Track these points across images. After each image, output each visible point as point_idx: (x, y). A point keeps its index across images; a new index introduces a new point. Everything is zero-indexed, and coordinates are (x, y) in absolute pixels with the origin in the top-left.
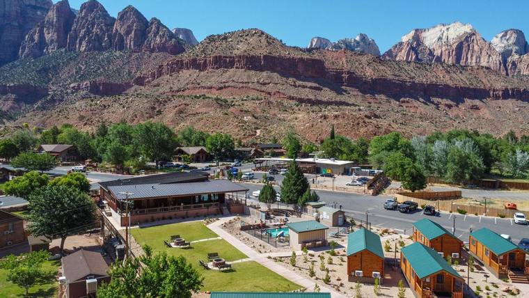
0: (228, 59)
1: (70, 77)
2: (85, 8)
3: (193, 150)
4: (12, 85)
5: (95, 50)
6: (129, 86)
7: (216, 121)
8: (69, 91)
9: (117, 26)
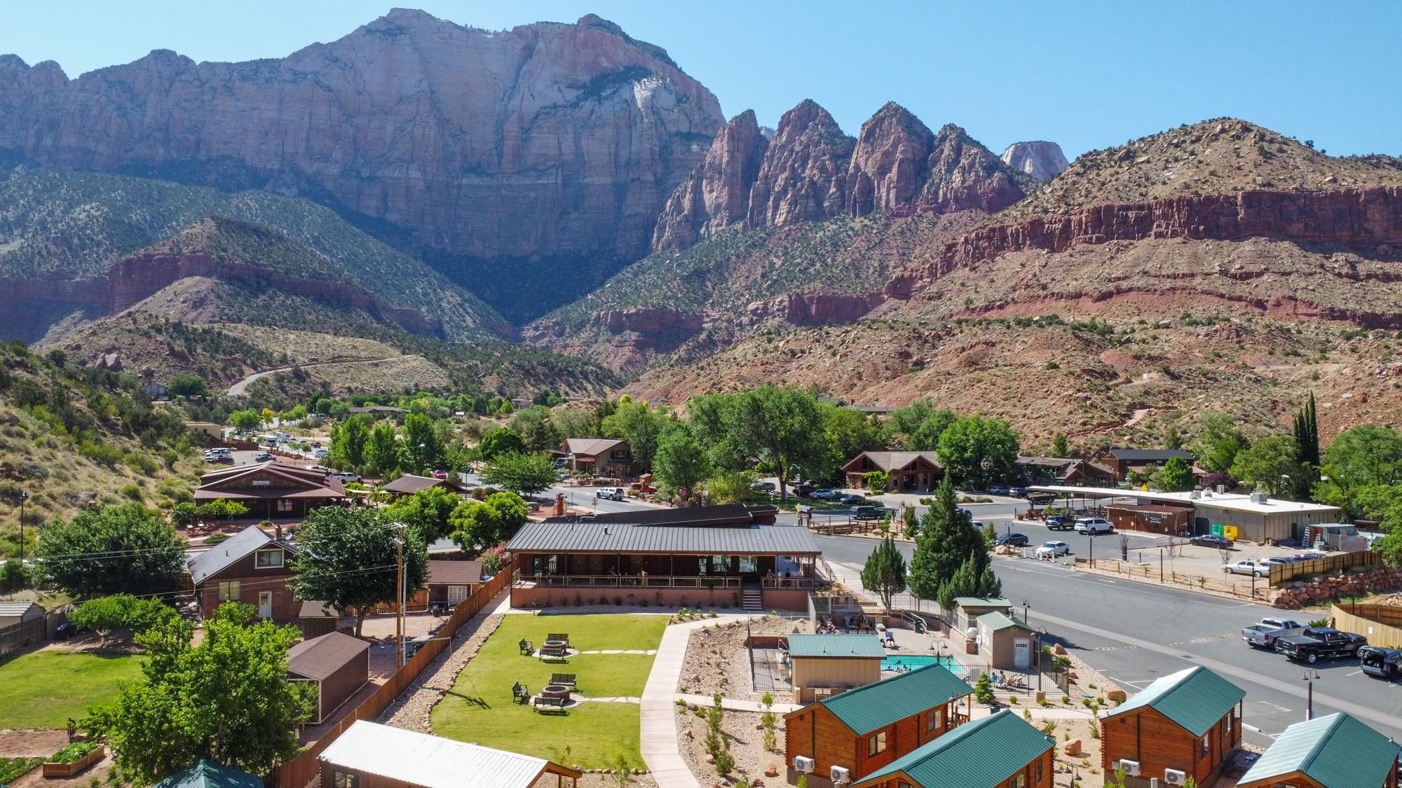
0: (1132, 215)
1: (748, 288)
2: (788, 124)
3: (895, 460)
4: (633, 311)
5: (806, 219)
6: (877, 300)
7: (1015, 384)
8: (745, 320)
9: (858, 157)
